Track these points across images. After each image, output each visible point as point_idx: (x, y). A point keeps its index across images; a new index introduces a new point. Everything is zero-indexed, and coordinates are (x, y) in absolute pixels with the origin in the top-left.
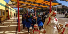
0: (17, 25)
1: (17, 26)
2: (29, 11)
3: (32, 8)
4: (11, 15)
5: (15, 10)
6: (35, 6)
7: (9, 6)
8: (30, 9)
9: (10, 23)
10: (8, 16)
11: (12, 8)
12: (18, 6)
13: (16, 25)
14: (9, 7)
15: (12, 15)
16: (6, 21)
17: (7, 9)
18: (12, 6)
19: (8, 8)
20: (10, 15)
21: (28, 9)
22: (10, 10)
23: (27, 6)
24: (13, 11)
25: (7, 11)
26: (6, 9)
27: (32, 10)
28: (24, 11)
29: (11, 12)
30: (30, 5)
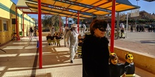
0: (37, 52)
1: (36, 56)
2: (65, 23)
3: (72, 15)
4: (23, 30)
5: (32, 20)
6: (79, 12)
7: (18, 10)
8: (67, 17)
9: (21, 48)
10: (17, 33)
11: (25, 16)
12: (40, 9)
13: (35, 54)
14: (20, 12)
15: (25, 31)
16: (11, 43)
17: (14, 17)
18: (25, 10)
19: (17, 15)
20: (20, 30)
21: (63, 18)
22: (20, 20)
23: (60, 11)
24: (28, 22)
25: (15, 22)
26: (11, 16)
27: (71, 21)
28: (54, 23)
29: (23, 25)
30: (67, 9)
